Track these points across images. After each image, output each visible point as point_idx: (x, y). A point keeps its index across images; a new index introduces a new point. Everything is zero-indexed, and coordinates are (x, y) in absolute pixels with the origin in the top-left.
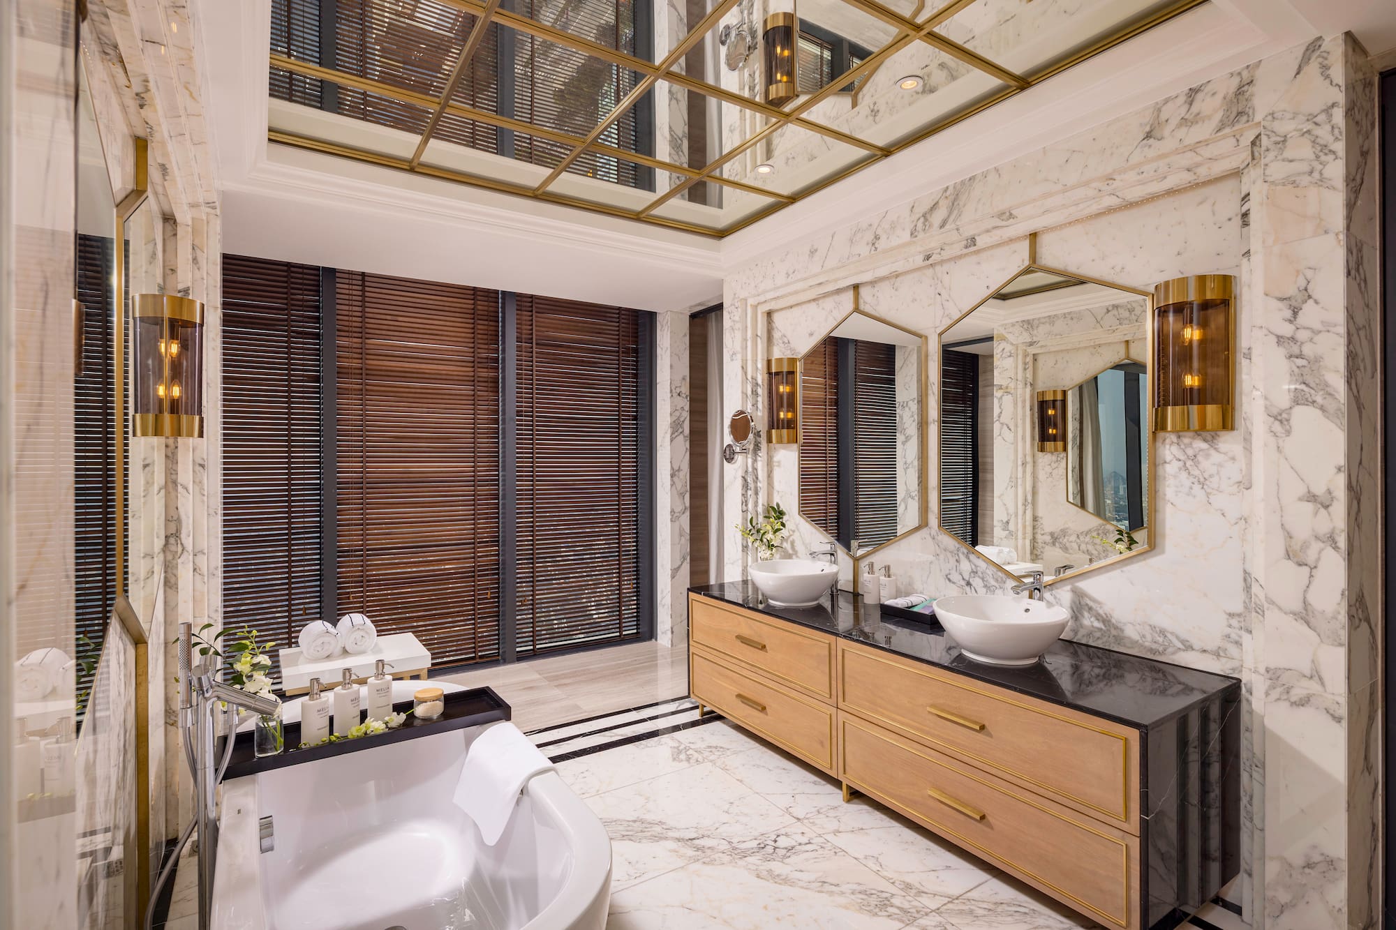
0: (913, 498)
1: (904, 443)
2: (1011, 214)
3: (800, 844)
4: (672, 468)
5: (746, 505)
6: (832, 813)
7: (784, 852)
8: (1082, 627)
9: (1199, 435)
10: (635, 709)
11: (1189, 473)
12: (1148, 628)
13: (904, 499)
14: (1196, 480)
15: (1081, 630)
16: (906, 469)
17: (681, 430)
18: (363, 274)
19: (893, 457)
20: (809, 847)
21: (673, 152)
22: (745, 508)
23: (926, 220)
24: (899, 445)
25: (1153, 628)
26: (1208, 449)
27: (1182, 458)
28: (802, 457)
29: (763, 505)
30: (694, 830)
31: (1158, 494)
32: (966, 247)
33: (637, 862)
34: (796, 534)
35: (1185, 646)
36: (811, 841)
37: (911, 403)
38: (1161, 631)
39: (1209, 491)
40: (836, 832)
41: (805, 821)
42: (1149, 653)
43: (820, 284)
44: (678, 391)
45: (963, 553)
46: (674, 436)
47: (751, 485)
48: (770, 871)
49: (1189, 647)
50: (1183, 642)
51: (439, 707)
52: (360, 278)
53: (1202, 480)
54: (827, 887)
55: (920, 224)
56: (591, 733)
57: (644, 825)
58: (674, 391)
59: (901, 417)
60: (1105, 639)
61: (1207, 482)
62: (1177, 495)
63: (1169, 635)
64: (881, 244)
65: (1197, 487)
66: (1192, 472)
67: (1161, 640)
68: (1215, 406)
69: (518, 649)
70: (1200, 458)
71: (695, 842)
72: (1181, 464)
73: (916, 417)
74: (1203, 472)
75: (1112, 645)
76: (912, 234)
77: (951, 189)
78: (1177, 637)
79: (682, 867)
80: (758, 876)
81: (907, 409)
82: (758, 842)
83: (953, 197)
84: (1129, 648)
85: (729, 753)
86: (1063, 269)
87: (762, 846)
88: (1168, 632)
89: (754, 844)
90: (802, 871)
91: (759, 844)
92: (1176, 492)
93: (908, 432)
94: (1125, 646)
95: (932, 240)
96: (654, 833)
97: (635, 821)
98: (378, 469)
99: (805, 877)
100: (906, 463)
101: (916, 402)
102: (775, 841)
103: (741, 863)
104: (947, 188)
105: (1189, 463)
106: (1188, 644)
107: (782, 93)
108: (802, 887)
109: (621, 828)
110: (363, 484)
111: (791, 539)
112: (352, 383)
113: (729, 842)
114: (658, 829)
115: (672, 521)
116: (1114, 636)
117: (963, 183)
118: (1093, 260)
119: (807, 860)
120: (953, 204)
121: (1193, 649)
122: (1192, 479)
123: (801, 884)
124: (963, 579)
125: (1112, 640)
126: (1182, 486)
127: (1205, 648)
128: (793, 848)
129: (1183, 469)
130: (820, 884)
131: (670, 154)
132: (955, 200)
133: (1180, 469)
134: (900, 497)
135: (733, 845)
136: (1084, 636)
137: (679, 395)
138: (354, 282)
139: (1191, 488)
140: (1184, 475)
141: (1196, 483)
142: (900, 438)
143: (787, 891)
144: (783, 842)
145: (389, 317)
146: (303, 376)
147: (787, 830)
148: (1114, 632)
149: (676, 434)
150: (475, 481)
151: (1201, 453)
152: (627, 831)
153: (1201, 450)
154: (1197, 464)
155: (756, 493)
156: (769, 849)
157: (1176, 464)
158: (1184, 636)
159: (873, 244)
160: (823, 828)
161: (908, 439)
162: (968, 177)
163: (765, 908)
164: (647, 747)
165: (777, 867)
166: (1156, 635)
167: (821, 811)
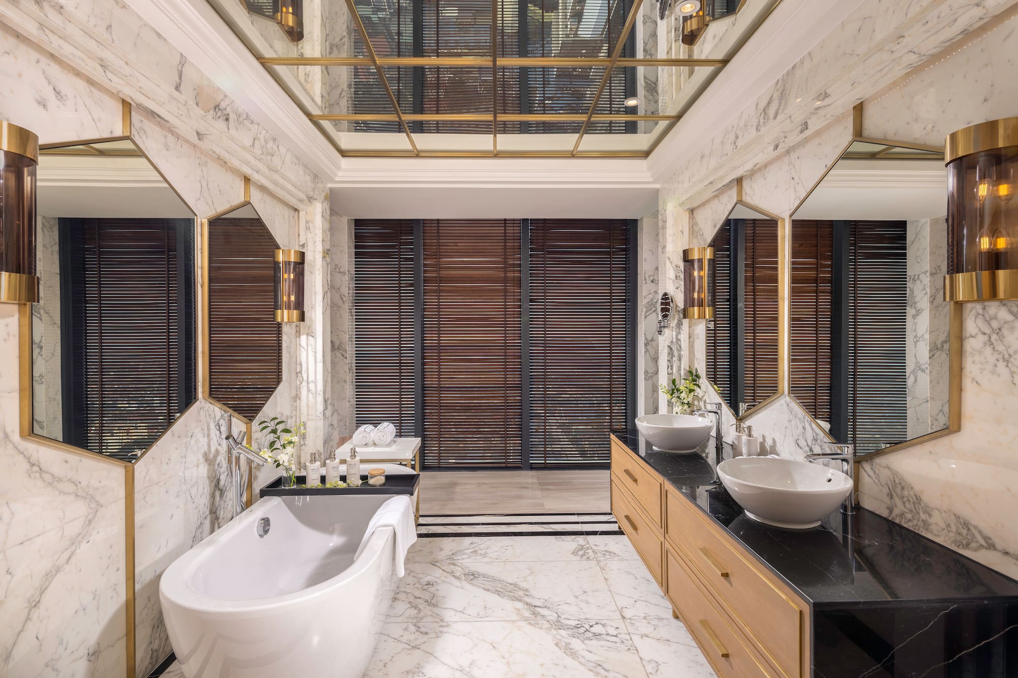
0: (923, 371)
1: (914, 317)
2: (826, 93)
3: (608, 634)
4: (646, 339)
5: (672, 369)
6: (655, 622)
7: (591, 635)
8: (896, 507)
9: (1004, 305)
10: (578, 514)
11: (994, 348)
12: (953, 517)
13: (913, 372)
14: (1000, 357)
15: (895, 509)
16: (916, 343)
17: (654, 309)
18: (438, 220)
19: (903, 330)
20: (614, 639)
21: (648, 94)
22: (670, 371)
23: (765, 114)
24: (909, 318)
25: (958, 517)
26: (1013, 321)
27: (988, 331)
28: (793, 330)
29: (684, 369)
30: (544, 601)
31: (963, 370)
32: (801, 132)
33: (490, 609)
34: (707, 394)
35: (987, 543)
36: (618, 635)
37: (922, 277)
38: (964, 523)
39: (1014, 369)
40: (644, 636)
41: (629, 621)
42: (953, 545)
43: (711, 183)
44: (651, 278)
45: (808, 421)
46: (648, 314)
47: (676, 353)
48: (568, 644)
49: (991, 546)
50: (986, 539)
51: (382, 480)
52: (436, 222)
53: (1007, 356)
54: (599, 669)
55: (762, 120)
56: (535, 523)
57: (516, 589)
58: (647, 279)
59: (912, 291)
60: (915, 522)
61: (1012, 359)
62: (982, 373)
63: (972, 529)
64: (740, 143)
65: (1001, 364)
66: (997, 348)
67: (964, 532)
68: (1008, 271)
69: (531, 462)
70: (1005, 331)
71: (537, 609)
72: (986, 337)
73: (928, 290)
74: (1007, 348)
75: (921, 529)
76: (757, 129)
77: (780, 81)
78: (980, 532)
79: (513, 621)
80: (557, 645)
81: (918, 282)
82: (578, 622)
83: (781, 89)
84: (936, 535)
85: (616, 558)
86: (882, 137)
87: (579, 626)
88: (971, 525)
89: (574, 623)
90: (590, 652)
91: (578, 624)
92: (981, 369)
93: (919, 306)
94: (932, 532)
95: (772, 130)
96: (516, 595)
97: (511, 584)
98: (446, 339)
99: (589, 656)
100: (916, 337)
101: (928, 274)
102: (591, 626)
103: (554, 632)
104: (778, 80)
105: (994, 337)
106: (990, 542)
107: (694, 27)
108: (580, 663)
109: (500, 585)
110: (439, 348)
111: (704, 399)
112: (432, 286)
113: (558, 616)
114: (521, 593)
115: (645, 380)
116: (923, 520)
117: (788, 73)
118: (908, 123)
119: (602, 646)
120: (782, 94)
121: (995, 549)
122: (996, 356)
123: (582, 660)
124: (808, 445)
125: (921, 524)
126: (987, 362)
127: (1007, 550)
128: (600, 635)
129: (988, 343)
130: (596, 665)
131: (645, 96)
132: (783, 91)
133: (985, 344)
134: (909, 370)
135: (560, 619)
136: (897, 515)
137: (652, 281)
138: (433, 225)
139: (996, 366)
140: (988, 350)
141: (1001, 360)
142: (910, 311)
143: (568, 660)
144: (597, 629)
145: (452, 244)
146: (406, 283)
147: (608, 622)
148: (923, 516)
149: (650, 312)
150: (505, 347)
151: (1006, 326)
152: (502, 588)
153: (1006, 322)
154: (1001, 338)
155: (680, 360)
156: (582, 630)
157: (982, 338)
158: (988, 532)
159: (735, 143)
160: (637, 630)
161: (919, 312)
162: (790, 67)
163: (542, 665)
164: (563, 540)
165: (576, 644)
166: (960, 527)
167: (648, 618)
